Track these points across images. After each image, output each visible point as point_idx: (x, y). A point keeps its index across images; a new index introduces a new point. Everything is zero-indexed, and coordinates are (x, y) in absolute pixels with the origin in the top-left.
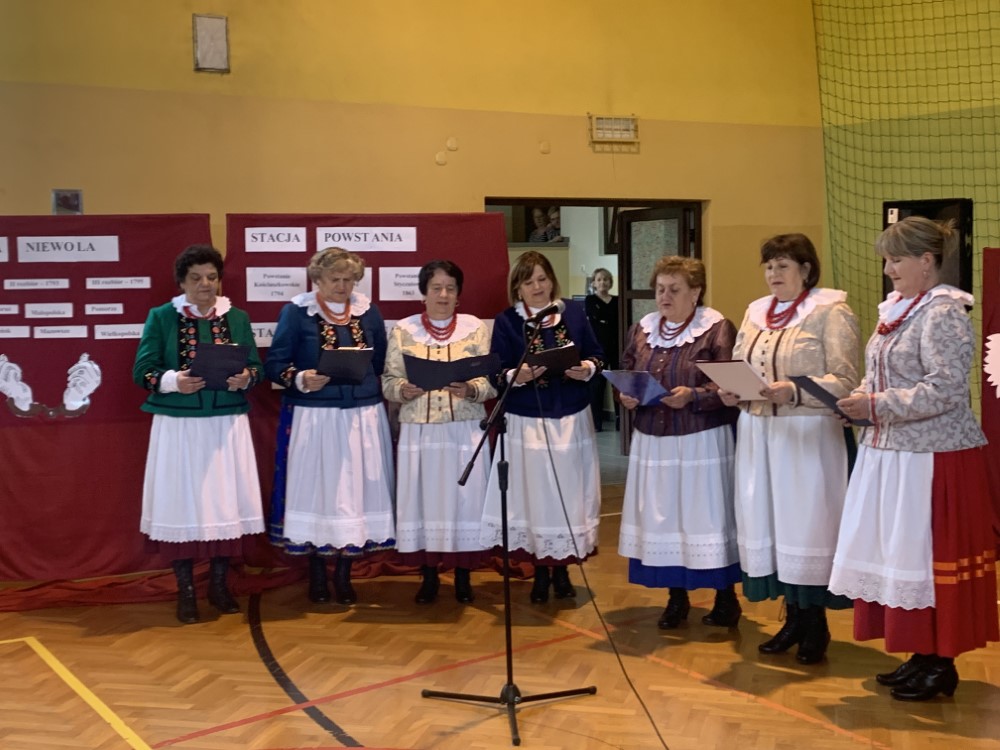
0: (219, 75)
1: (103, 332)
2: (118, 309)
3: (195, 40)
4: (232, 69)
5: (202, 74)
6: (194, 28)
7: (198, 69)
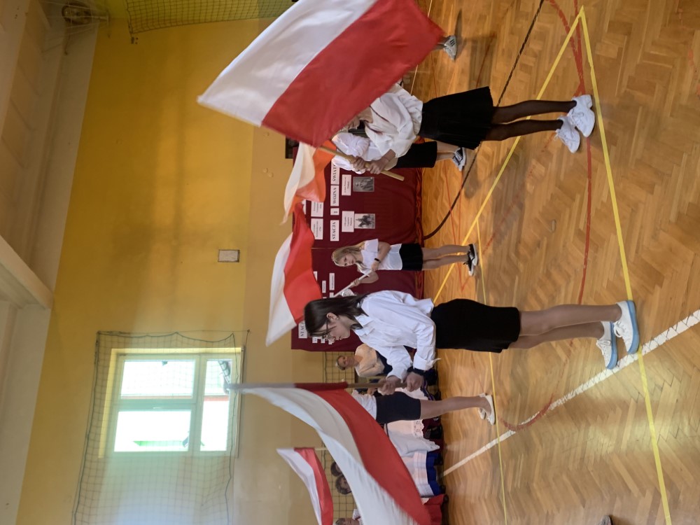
0: (241, 255)
1: (332, 287)
2: (324, 283)
3: (228, 262)
4: (237, 249)
5: (240, 260)
6: (223, 262)
7: (238, 261)
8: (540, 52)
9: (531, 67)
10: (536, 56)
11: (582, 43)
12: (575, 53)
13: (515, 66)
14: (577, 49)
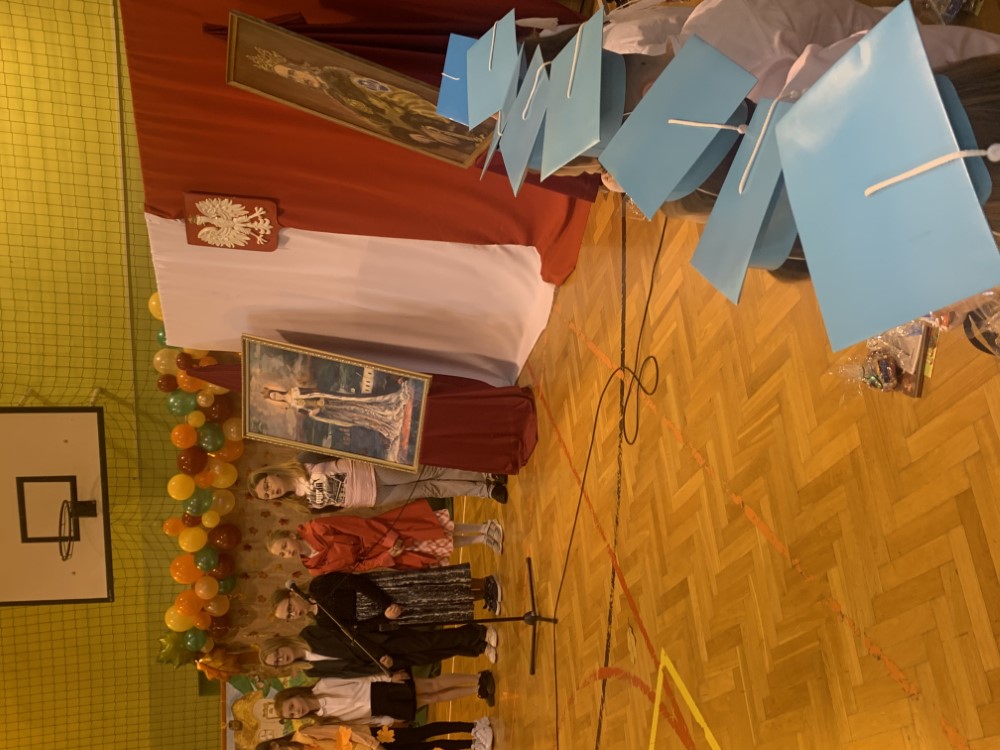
12: (674, 724)
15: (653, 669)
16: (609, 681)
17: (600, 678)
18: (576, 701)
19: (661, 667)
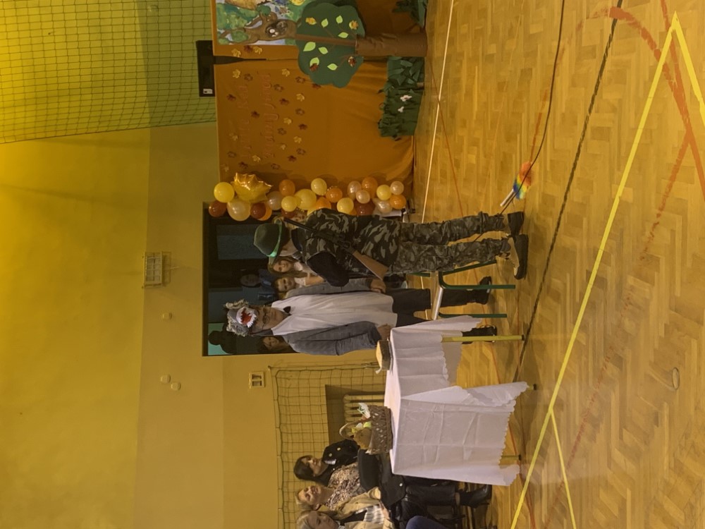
8: (620, 101)
9: (609, 128)
10: (614, 110)
11: (681, 68)
12: (673, 88)
13: (584, 136)
14: (674, 81)
15: (663, 29)
16: (619, 22)
17: (610, 16)
18: (584, 29)
19: (671, 30)
